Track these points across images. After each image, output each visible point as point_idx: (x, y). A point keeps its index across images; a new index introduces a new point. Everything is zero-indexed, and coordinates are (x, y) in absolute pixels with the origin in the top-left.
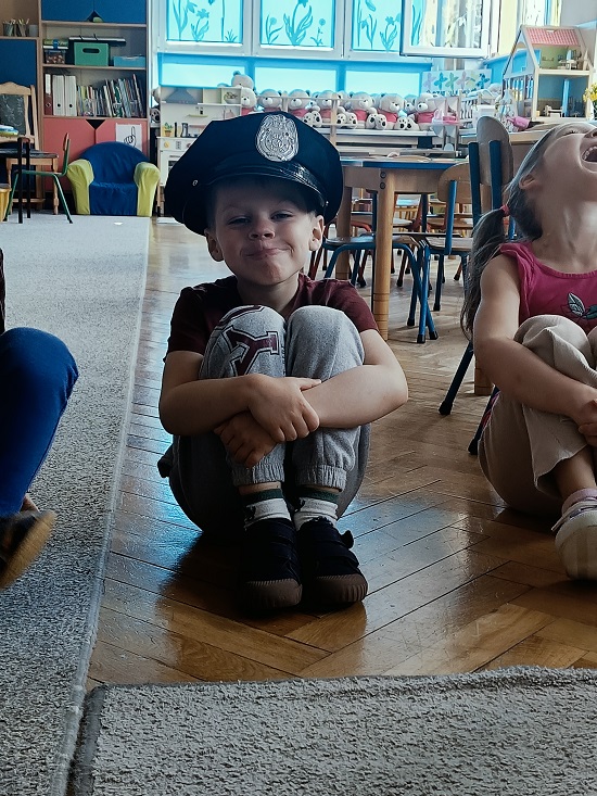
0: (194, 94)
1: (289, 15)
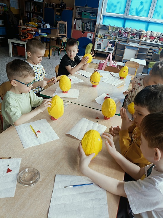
0: (107, 27)
1: (137, 8)
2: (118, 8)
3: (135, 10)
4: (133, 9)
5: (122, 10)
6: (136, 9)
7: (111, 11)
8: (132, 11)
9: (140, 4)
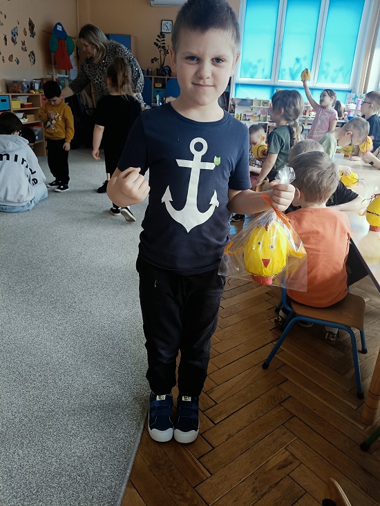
0: (249, 102)
1: (292, 67)
2: (260, 70)
3: (288, 71)
4: (284, 70)
5: (267, 72)
6: (290, 69)
7: (248, 75)
8: (284, 73)
9: (295, 61)
